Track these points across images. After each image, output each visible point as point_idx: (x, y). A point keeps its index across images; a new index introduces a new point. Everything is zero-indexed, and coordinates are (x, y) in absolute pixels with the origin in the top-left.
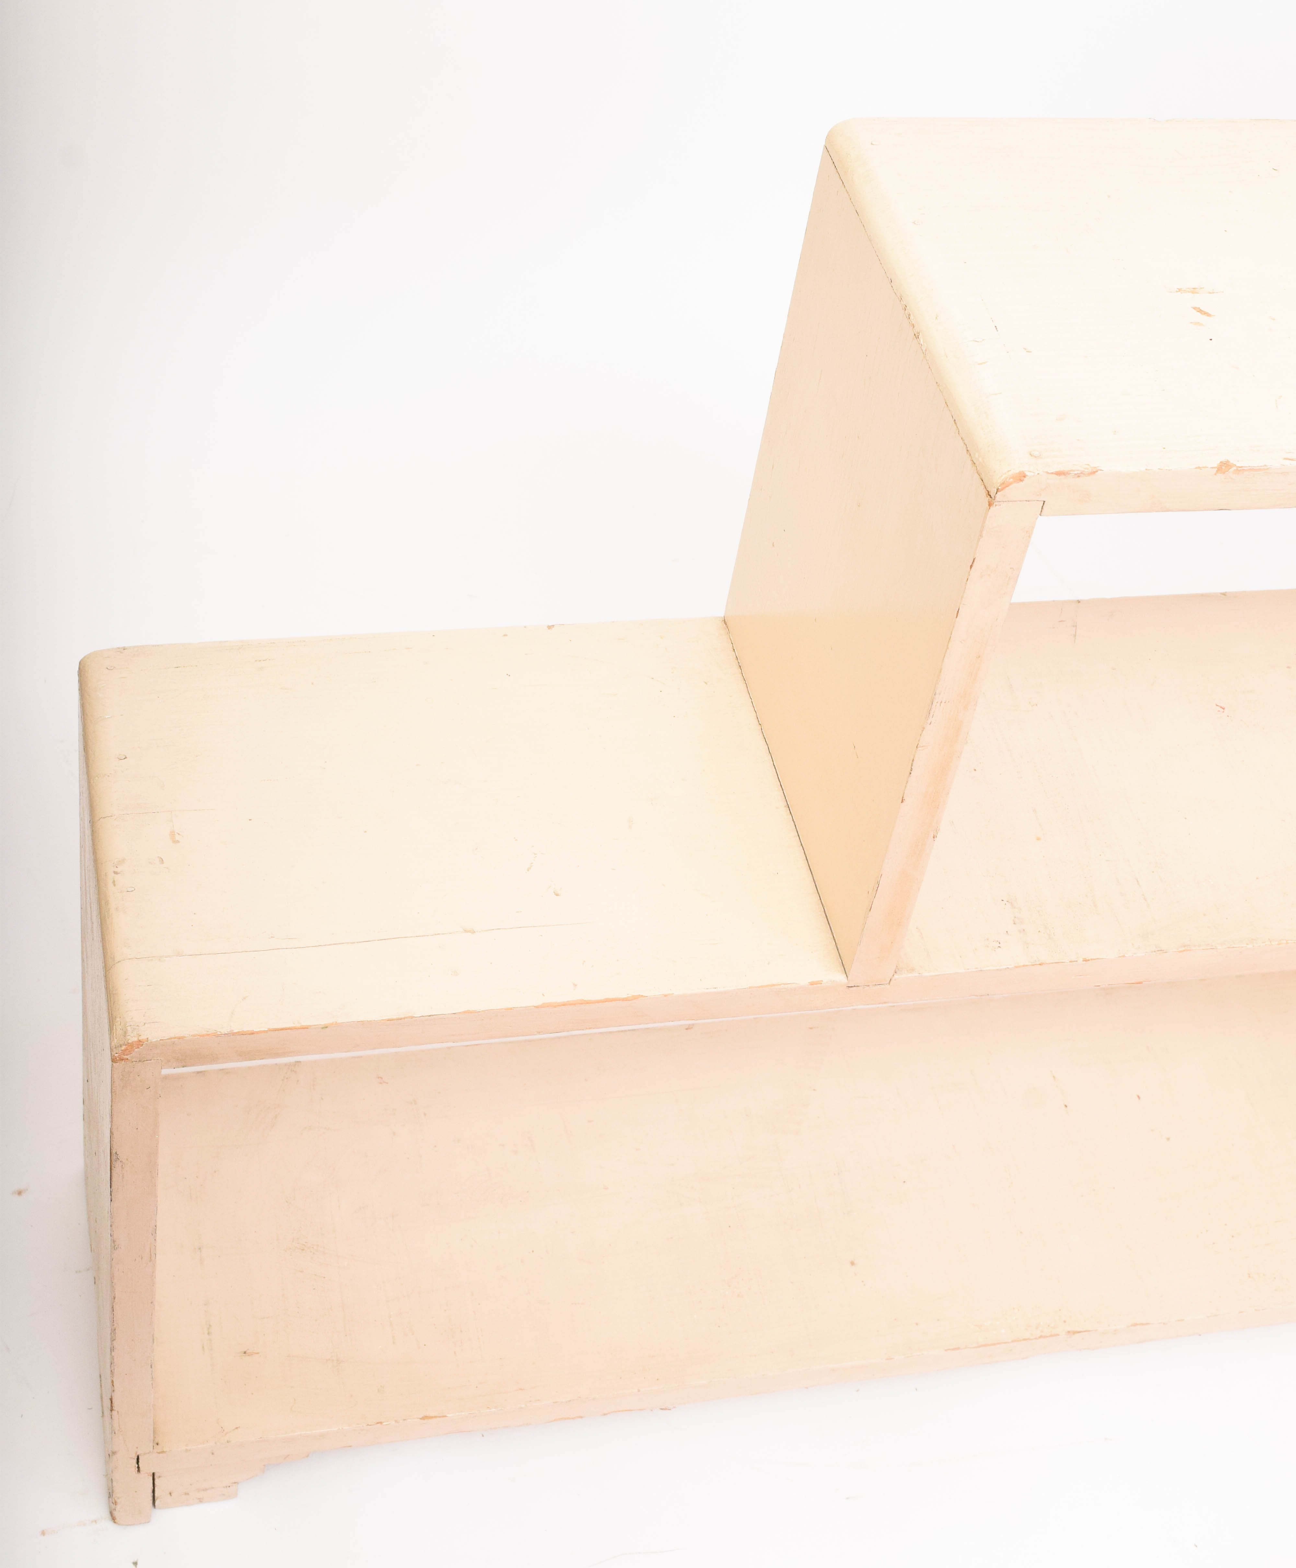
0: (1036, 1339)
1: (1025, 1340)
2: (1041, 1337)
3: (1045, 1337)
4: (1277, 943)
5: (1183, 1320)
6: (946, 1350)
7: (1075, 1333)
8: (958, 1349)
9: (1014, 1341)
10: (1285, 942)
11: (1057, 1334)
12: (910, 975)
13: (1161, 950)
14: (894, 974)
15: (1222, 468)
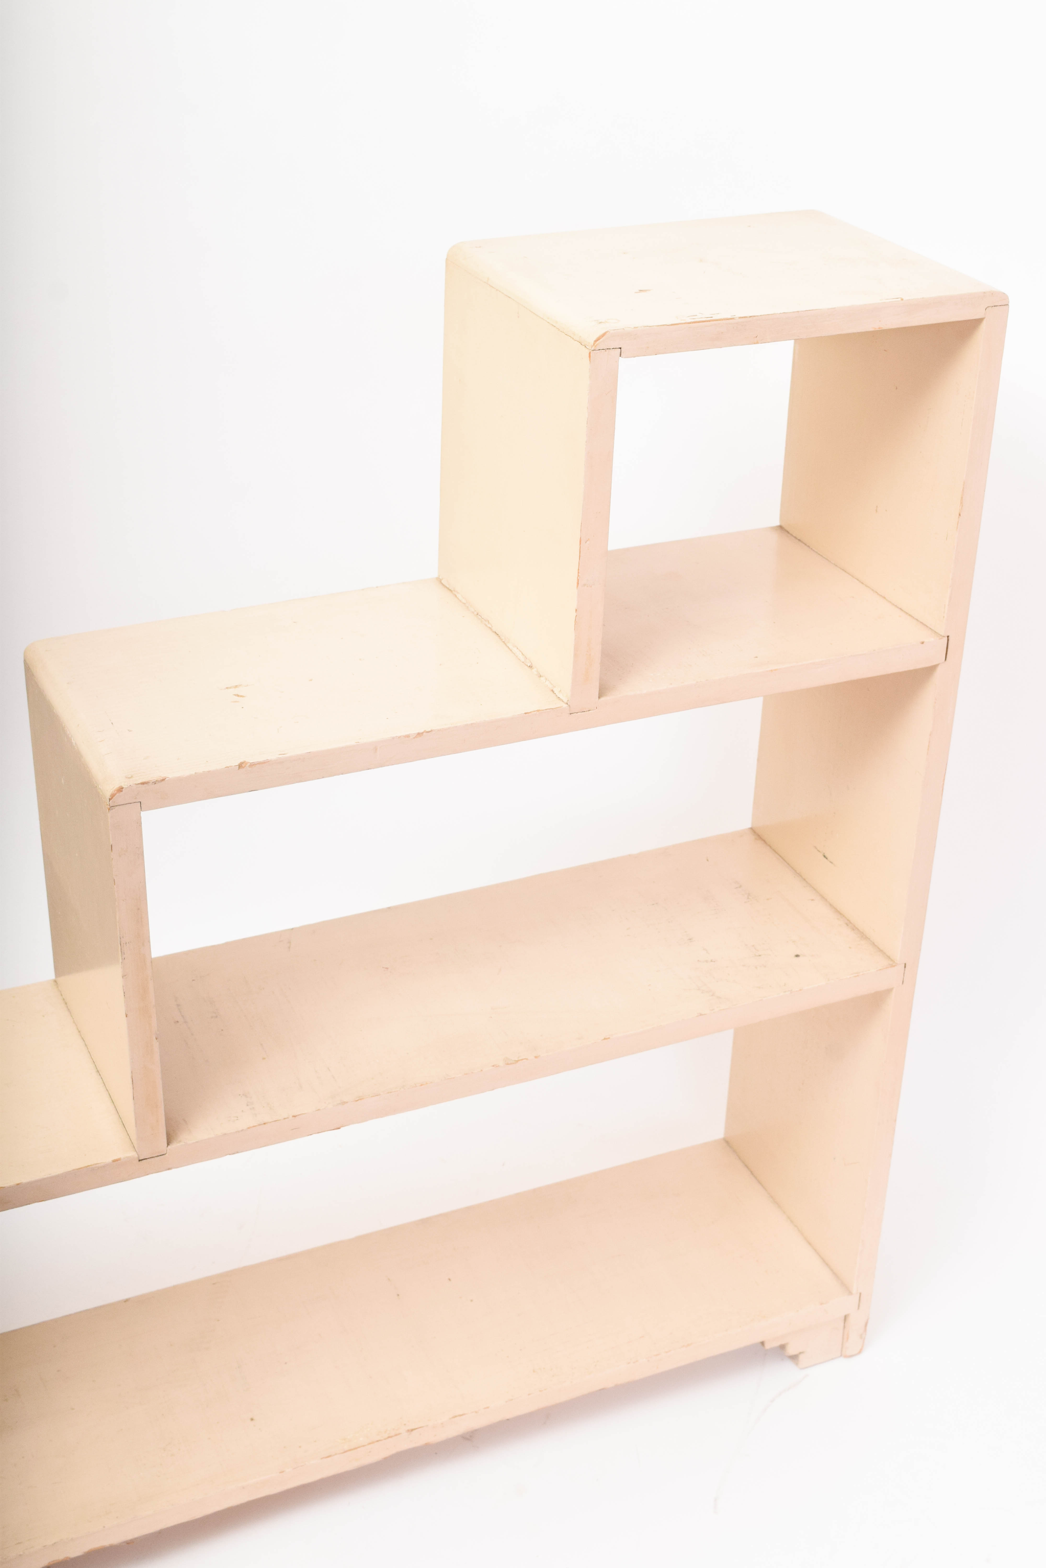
11: (400, 1434)
12: (178, 1145)
13: (344, 1103)
14: (167, 1146)
15: (240, 766)
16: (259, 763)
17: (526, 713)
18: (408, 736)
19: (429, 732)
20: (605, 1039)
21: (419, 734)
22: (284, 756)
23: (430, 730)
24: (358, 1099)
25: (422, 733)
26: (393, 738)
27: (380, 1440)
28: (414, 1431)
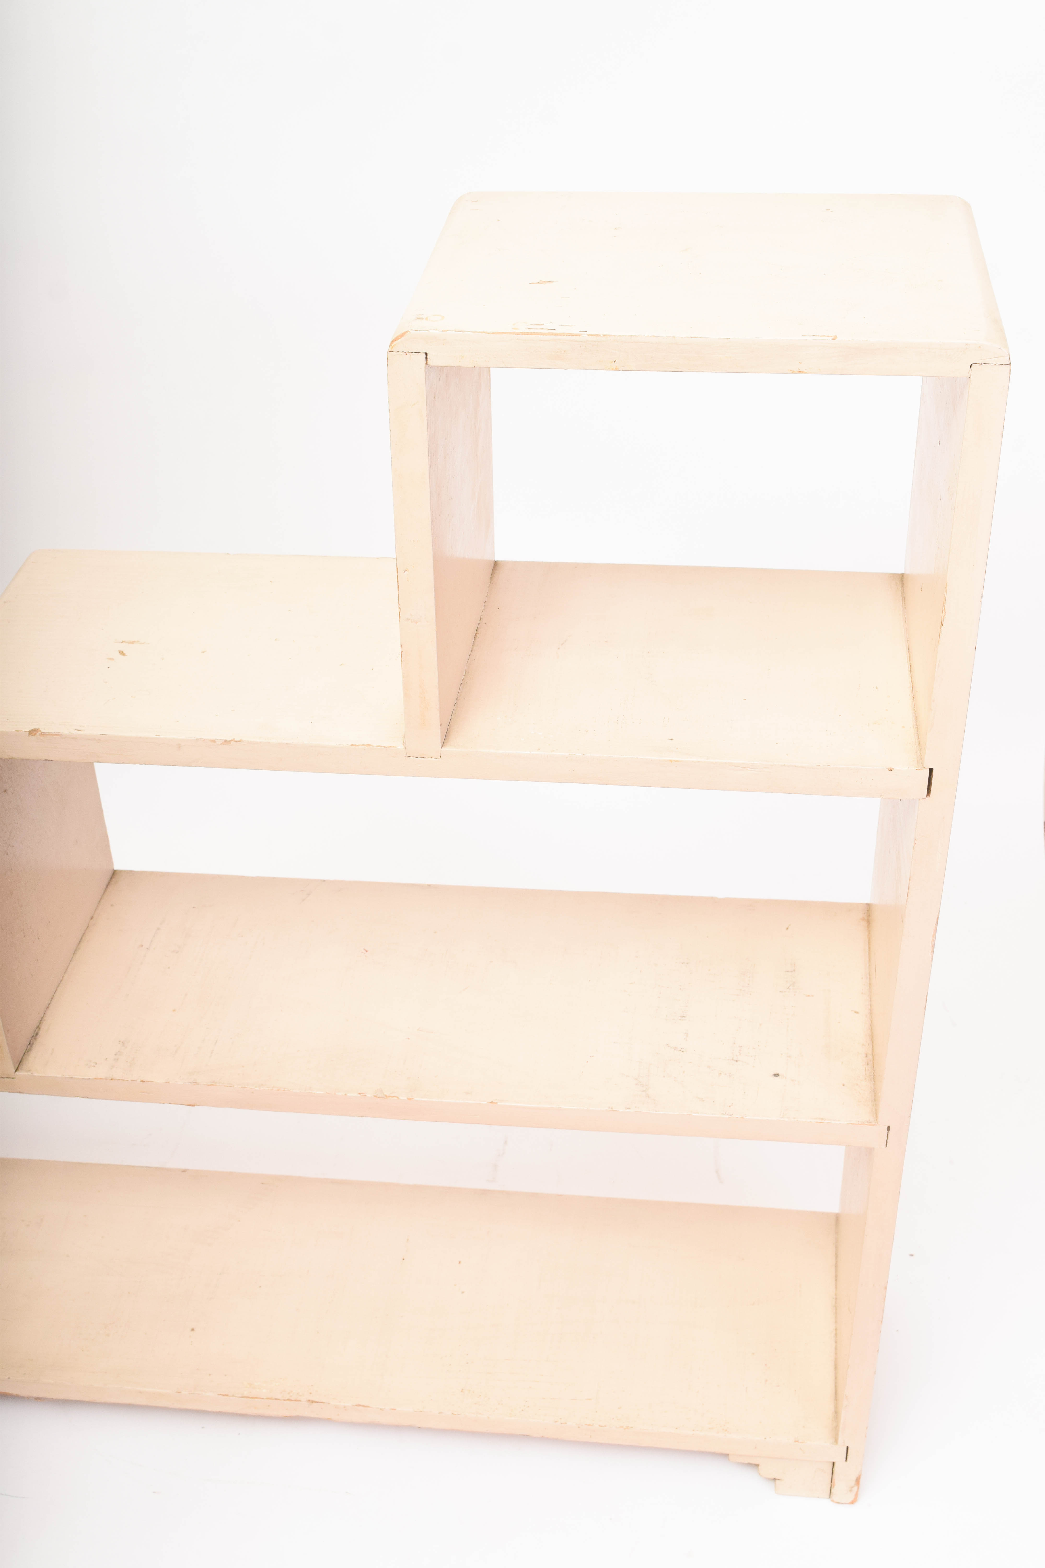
0: (284, 1400)
1: (276, 1399)
2: (288, 1400)
3: (291, 1400)
4: (277, 1089)
5: (395, 1409)
6: (218, 1395)
7: (313, 1402)
8: (227, 1395)
9: (268, 1399)
10: (283, 1089)
11: (300, 1401)
12: (26, 1074)
13: (196, 1083)
14: (16, 1071)
15: (33, 732)
16: (51, 734)
17: (352, 745)
18: (214, 741)
19: (238, 741)
20: (492, 1102)
21: (226, 742)
22: (79, 732)
23: (238, 740)
24: (210, 1084)
25: (230, 741)
26: (197, 740)
27: (279, 1399)
28: (314, 1404)
